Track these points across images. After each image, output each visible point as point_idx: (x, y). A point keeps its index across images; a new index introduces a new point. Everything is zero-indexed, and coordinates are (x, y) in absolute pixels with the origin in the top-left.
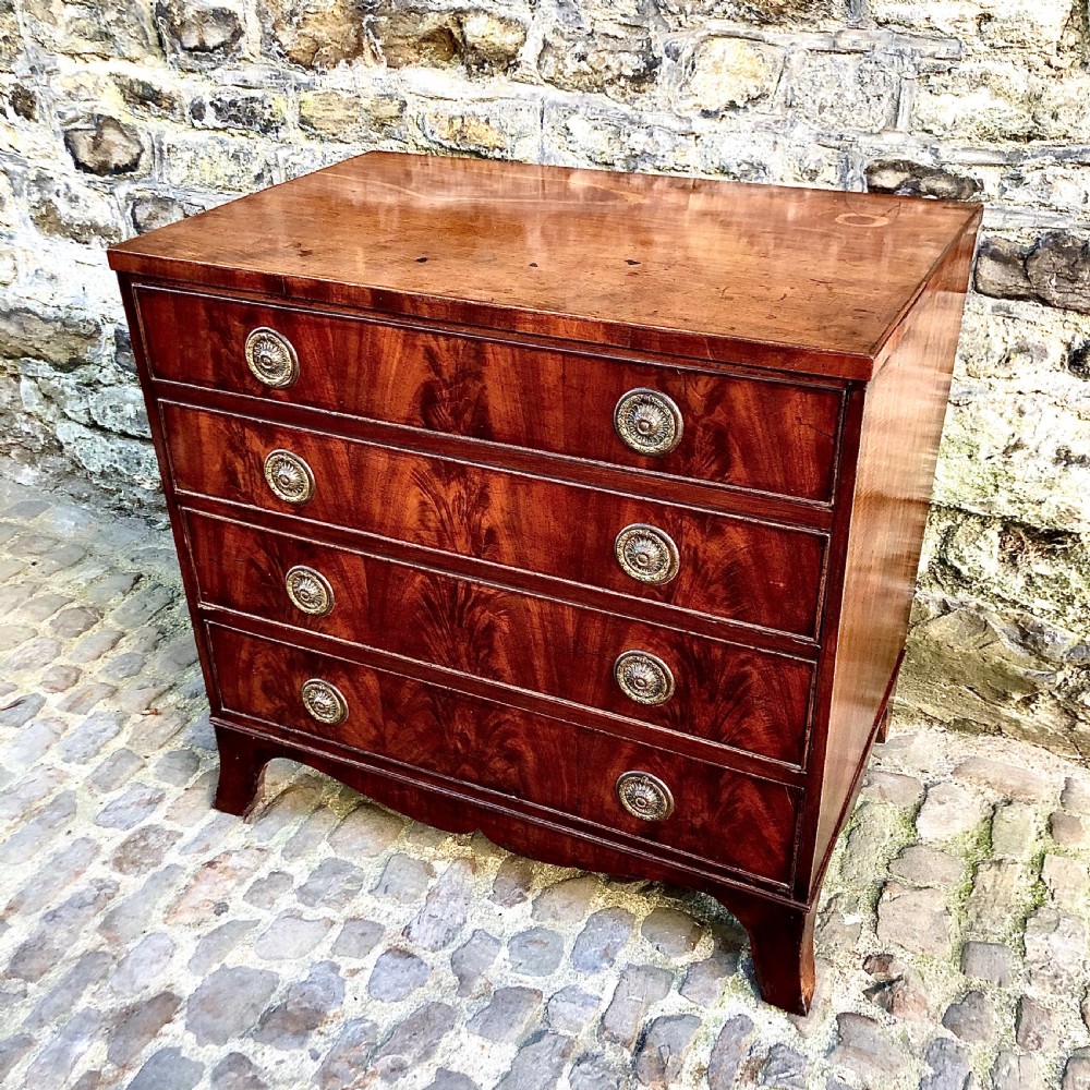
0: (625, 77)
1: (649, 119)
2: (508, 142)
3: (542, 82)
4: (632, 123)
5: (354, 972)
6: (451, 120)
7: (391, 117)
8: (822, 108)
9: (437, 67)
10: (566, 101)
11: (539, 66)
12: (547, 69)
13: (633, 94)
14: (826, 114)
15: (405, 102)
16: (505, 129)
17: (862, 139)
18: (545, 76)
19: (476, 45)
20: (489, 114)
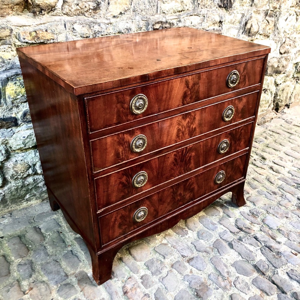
0: (91, 9)
1: (99, 21)
2: (55, 36)
3: (62, 14)
4: (94, 23)
5: (191, 272)
6: (30, 33)
7: (6, 36)
8: (142, 11)
9: (18, 15)
10: (72, 20)
11: (62, 9)
12: (65, 10)
13: (94, 14)
14: (143, 12)
15: (12, 29)
16: (54, 32)
17: (151, 17)
18: (64, 12)
19: (41, 5)
20: (46, 28)
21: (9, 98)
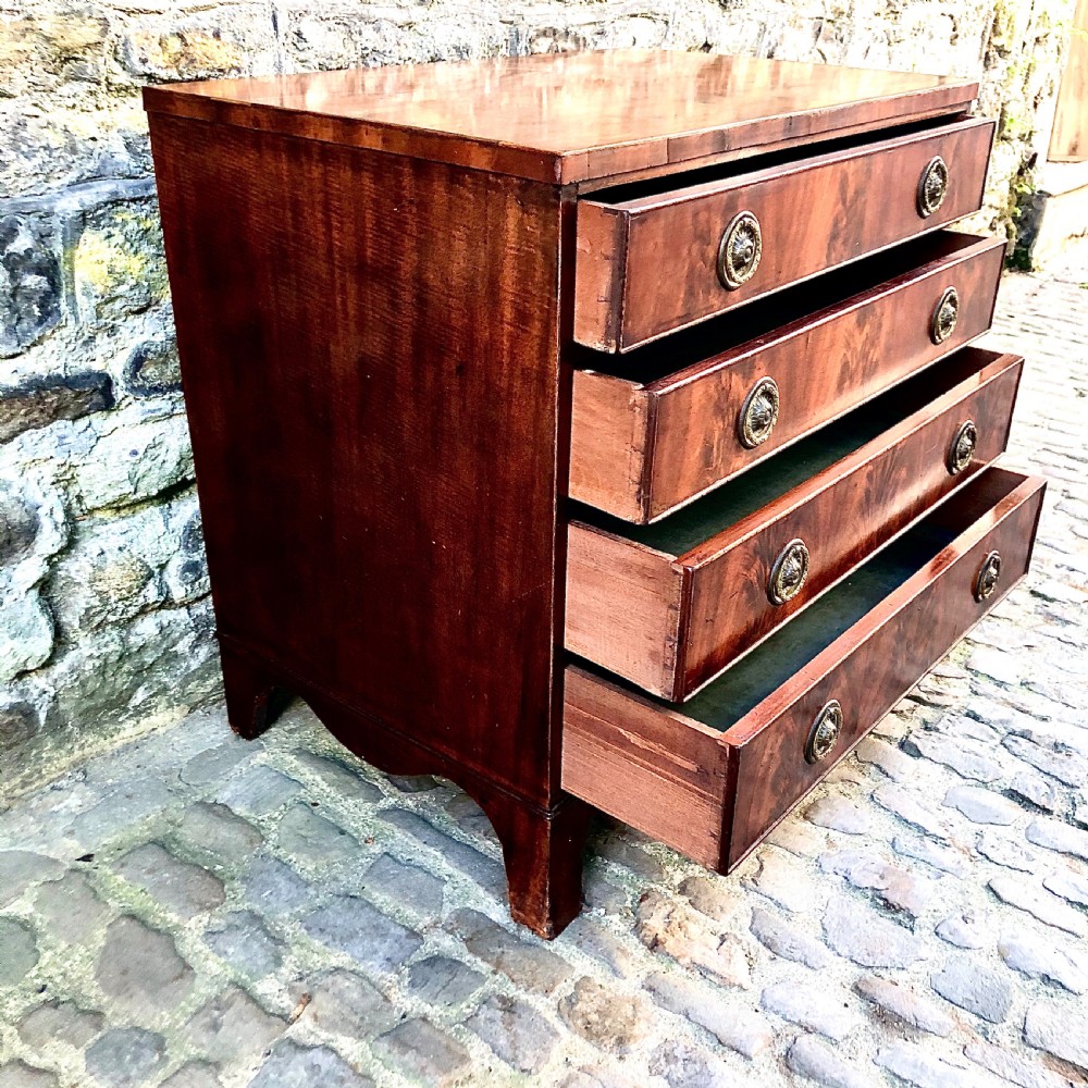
1: (376, 12)
2: (245, 58)
5: (830, 843)
6: (162, 42)
15: (106, 20)
16: (242, 43)
17: (526, 12)
20: (216, 25)
21: (87, 294)
